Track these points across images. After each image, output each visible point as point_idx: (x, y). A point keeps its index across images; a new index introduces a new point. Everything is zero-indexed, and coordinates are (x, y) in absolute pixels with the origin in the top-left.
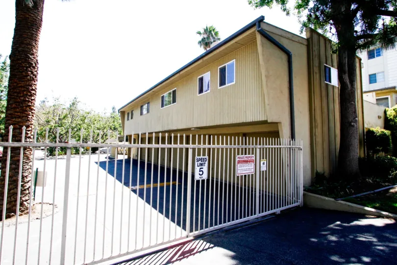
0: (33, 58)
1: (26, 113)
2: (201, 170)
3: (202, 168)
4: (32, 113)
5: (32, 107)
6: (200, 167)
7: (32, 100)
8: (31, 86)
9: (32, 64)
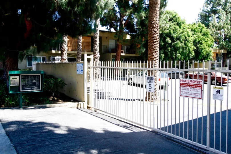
0: (154, 23)
1: (152, 52)
2: (150, 85)
3: (151, 84)
4: (155, 51)
5: (155, 49)
6: (150, 83)
7: (154, 45)
8: (154, 37)
9: (153, 26)
